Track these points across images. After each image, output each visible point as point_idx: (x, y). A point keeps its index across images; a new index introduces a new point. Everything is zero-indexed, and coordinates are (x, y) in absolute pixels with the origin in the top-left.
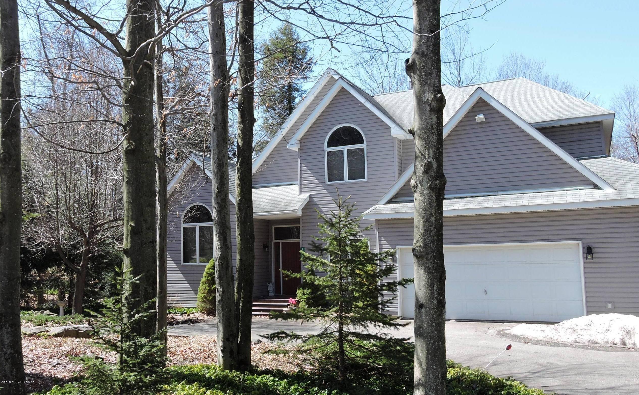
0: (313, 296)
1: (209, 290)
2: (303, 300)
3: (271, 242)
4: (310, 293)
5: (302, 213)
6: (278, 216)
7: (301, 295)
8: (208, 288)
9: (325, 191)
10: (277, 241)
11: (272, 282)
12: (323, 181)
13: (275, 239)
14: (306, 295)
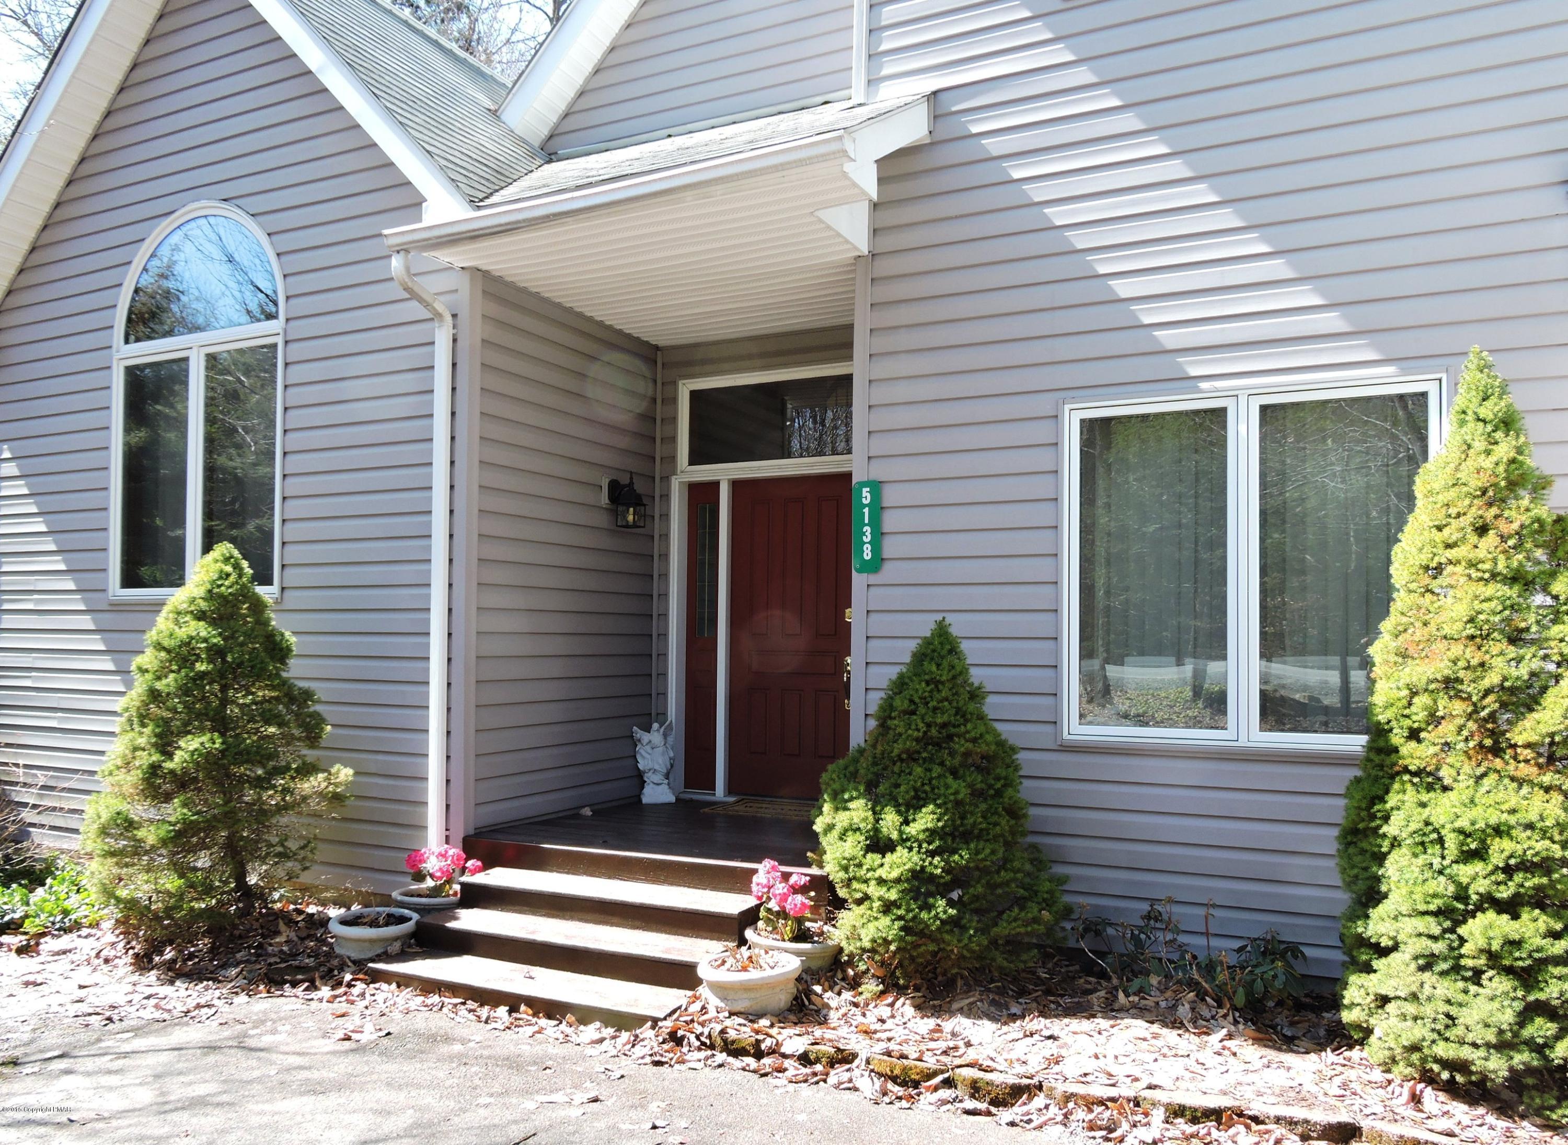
0: (962, 857)
1: (154, 768)
2: (874, 890)
3: (666, 479)
4: (932, 833)
5: (875, 232)
7: (852, 846)
8: (146, 759)
10: (705, 472)
11: (662, 716)
13: (691, 463)
14: (901, 853)
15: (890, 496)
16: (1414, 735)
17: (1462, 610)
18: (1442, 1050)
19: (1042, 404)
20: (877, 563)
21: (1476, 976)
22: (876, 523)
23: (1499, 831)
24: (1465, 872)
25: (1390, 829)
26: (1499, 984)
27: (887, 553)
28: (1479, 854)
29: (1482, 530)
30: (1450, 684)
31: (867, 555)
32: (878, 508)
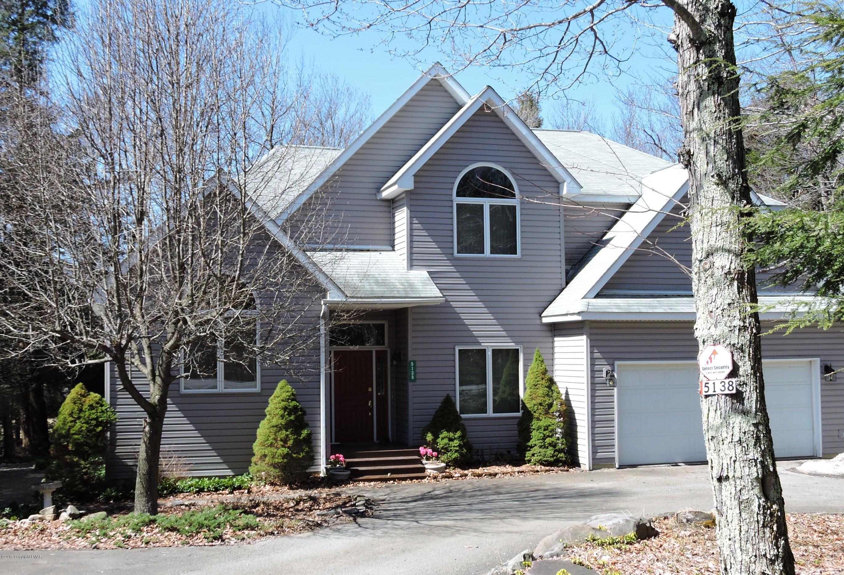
0: (465, 441)
2: (453, 448)
4: (459, 437)
6: (374, 306)
9: (452, 269)
12: (449, 251)
14: (456, 441)
15: (418, 364)
16: (535, 412)
17: (541, 392)
18: (545, 459)
19: (451, 346)
20: (415, 380)
21: (547, 448)
22: (415, 370)
23: (549, 425)
24: (545, 432)
25: (533, 427)
26: (550, 448)
27: (417, 377)
28: (547, 429)
29: (542, 379)
30: (541, 404)
31: (413, 378)
32: (415, 366)
